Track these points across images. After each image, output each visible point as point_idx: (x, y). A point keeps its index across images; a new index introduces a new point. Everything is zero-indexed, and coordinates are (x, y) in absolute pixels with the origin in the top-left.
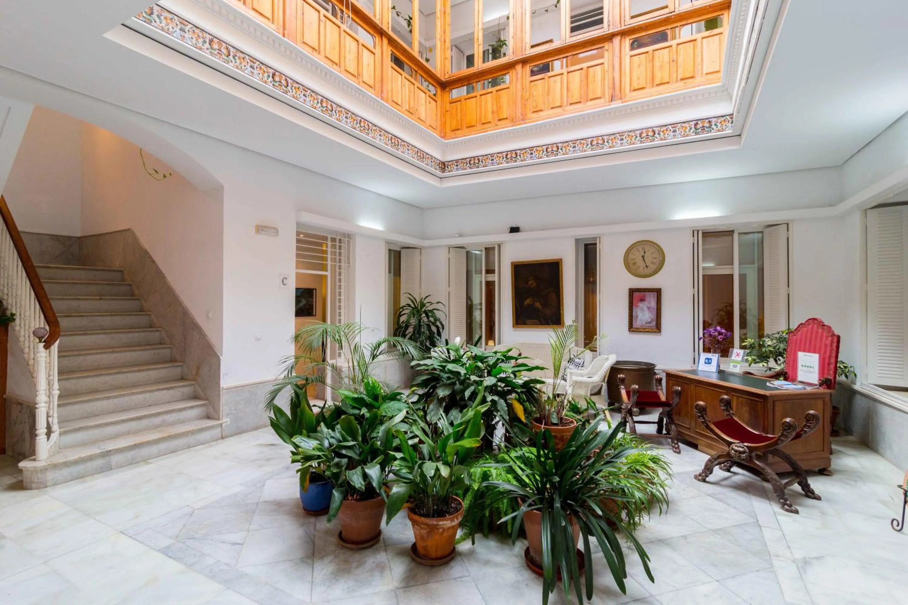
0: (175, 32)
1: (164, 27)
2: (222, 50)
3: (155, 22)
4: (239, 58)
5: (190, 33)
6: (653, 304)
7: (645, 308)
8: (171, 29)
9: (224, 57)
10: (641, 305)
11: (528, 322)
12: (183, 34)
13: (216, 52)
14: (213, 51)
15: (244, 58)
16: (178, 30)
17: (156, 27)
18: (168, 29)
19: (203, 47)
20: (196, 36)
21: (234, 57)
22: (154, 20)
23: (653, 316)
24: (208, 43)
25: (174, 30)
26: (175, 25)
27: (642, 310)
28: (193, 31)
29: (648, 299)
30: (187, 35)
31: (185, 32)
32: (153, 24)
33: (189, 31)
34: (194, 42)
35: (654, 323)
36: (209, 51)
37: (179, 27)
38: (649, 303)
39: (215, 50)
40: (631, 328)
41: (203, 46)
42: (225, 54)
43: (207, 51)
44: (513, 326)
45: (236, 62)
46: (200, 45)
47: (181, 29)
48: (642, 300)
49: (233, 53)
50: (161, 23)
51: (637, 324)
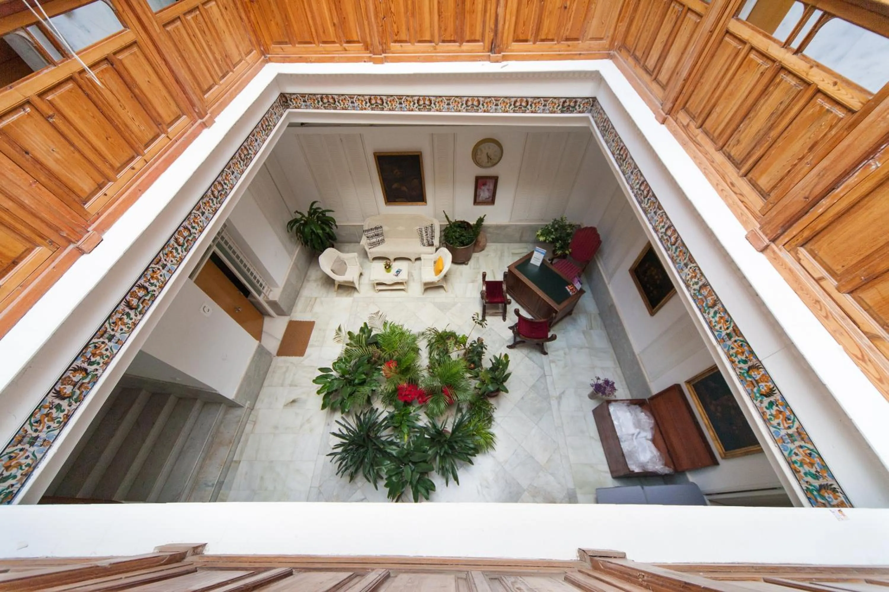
0: (33, 454)
1: (24, 472)
2: (75, 379)
3: (12, 486)
4: (94, 355)
5: (39, 428)
6: (492, 187)
7: (486, 190)
8: (29, 461)
9: (86, 381)
10: (483, 188)
11: (397, 200)
12: (39, 442)
13: (78, 392)
14: (75, 397)
15: (95, 347)
16: (32, 449)
17: (23, 485)
18: (28, 465)
19: (66, 412)
20: (46, 419)
21: (91, 363)
22: (8, 488)
23: (491, 194)
24: (61, 402)
25: (31, 456)
26: (22, 453)
27: (484, 191)
28: (37, 422)
29: (488, 184)
30: (43, 435)
31: (38, 437)
32: (15, 489)
33: (36, 431)
34: (56, 425)
35: (491, 199)
36: (73, 402)
37: (27, 446)
38: (489, 186)
39: (73, 393)
40: (476, 202)
41: (64, 410)
42: (83, 378)
43: (73, 407)
44: (386, 204)
45: (98, 364)
46: (61, 415)
47: (32, 444)
48: (484, 184)
49: (83, 362)
50: (15, 477)
51: (480, 199)
